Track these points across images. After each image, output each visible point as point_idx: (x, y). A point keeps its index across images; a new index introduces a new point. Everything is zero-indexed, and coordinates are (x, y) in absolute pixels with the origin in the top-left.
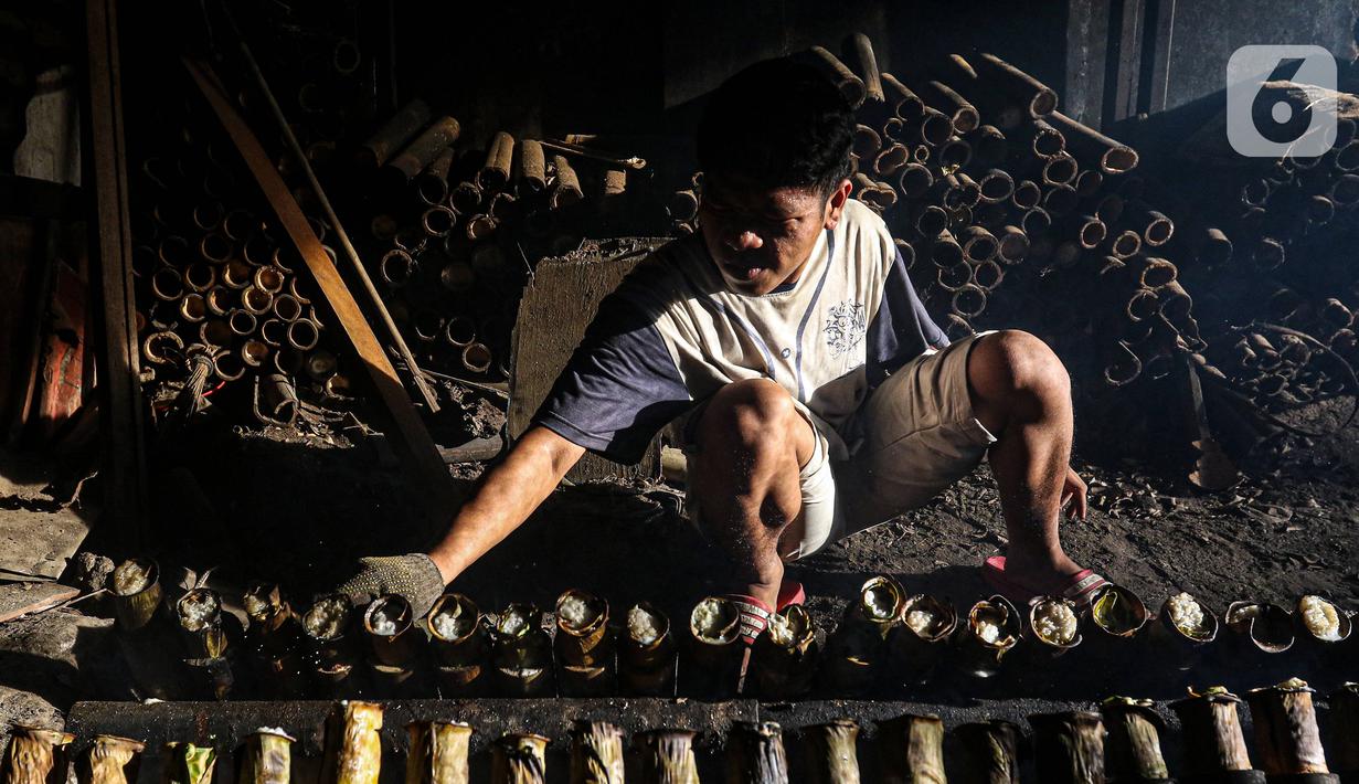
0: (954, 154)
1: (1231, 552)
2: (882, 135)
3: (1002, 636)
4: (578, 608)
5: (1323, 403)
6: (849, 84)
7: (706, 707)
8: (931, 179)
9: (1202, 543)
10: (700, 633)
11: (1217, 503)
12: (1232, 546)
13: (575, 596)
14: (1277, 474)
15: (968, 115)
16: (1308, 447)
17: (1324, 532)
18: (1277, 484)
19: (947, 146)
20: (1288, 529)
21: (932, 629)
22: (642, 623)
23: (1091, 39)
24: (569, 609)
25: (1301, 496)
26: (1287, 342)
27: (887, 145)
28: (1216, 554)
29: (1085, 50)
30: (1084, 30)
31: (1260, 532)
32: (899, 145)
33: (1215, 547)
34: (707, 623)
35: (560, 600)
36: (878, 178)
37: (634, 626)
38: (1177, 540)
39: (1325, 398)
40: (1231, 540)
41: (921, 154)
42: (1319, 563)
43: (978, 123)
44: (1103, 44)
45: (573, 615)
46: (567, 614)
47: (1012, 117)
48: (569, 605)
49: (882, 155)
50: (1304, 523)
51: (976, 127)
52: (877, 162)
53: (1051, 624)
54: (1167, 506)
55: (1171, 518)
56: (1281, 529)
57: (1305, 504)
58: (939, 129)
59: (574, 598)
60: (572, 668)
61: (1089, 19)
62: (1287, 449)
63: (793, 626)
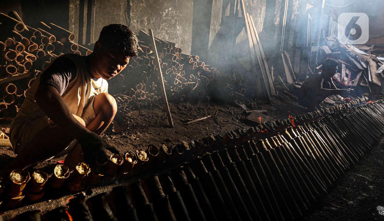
0: (50, 48)
1: (128, 146)
2: (30, 41)
3: (133, 161)
4: (18, 176)
5: (131, 112)
6: (19, 24)
7: (58, 200)
8: (45, 54)
9: (122, 144)
10: (58, 176)
11: (120, 136)
12: (128, 144)
13: (16, 172)
14: (128, 128)
15: (53, 38)
16: (132, 122)
17: (143, 139)
18: (129, 130)
19: (48, 45)
20: (137, 139)
21: (118, 162)
22: (38, 177)
23: (74, 24)
24: (15, 177)
25: (135, 132)
26: (125, 98)
27: (31, 43)
28: (126, 146)
29: (73, 26)
30: (73, 21)
31: (132, 140)
32: (35, 44)
33: (125, 145)
34: (59, 172)
35: (11, 174)
36: (30, 53)
37: (36, 178)
38: (117, 145)
39: (131, 111)
40: (128, 143)
41: (41, 47)
42: (145, 145)
43: (55, 40)
44: (78, 25)
45: (17, 179)
46: (15, 178)
47: (64, 40)
48: (15, 175)
49: (30, 46)
50: (139, 137)
51: (55, 41)
52: (29, 48)
53: (142, 156)
54: (111, 138)
55: (113, 140)
56: (135, 139)
57: (137, 134)
58: (46, 41)
59: (15, 173)
60: (14, 198)
61: (74, 18)
62: (129, 122)
63: (83, 169)
